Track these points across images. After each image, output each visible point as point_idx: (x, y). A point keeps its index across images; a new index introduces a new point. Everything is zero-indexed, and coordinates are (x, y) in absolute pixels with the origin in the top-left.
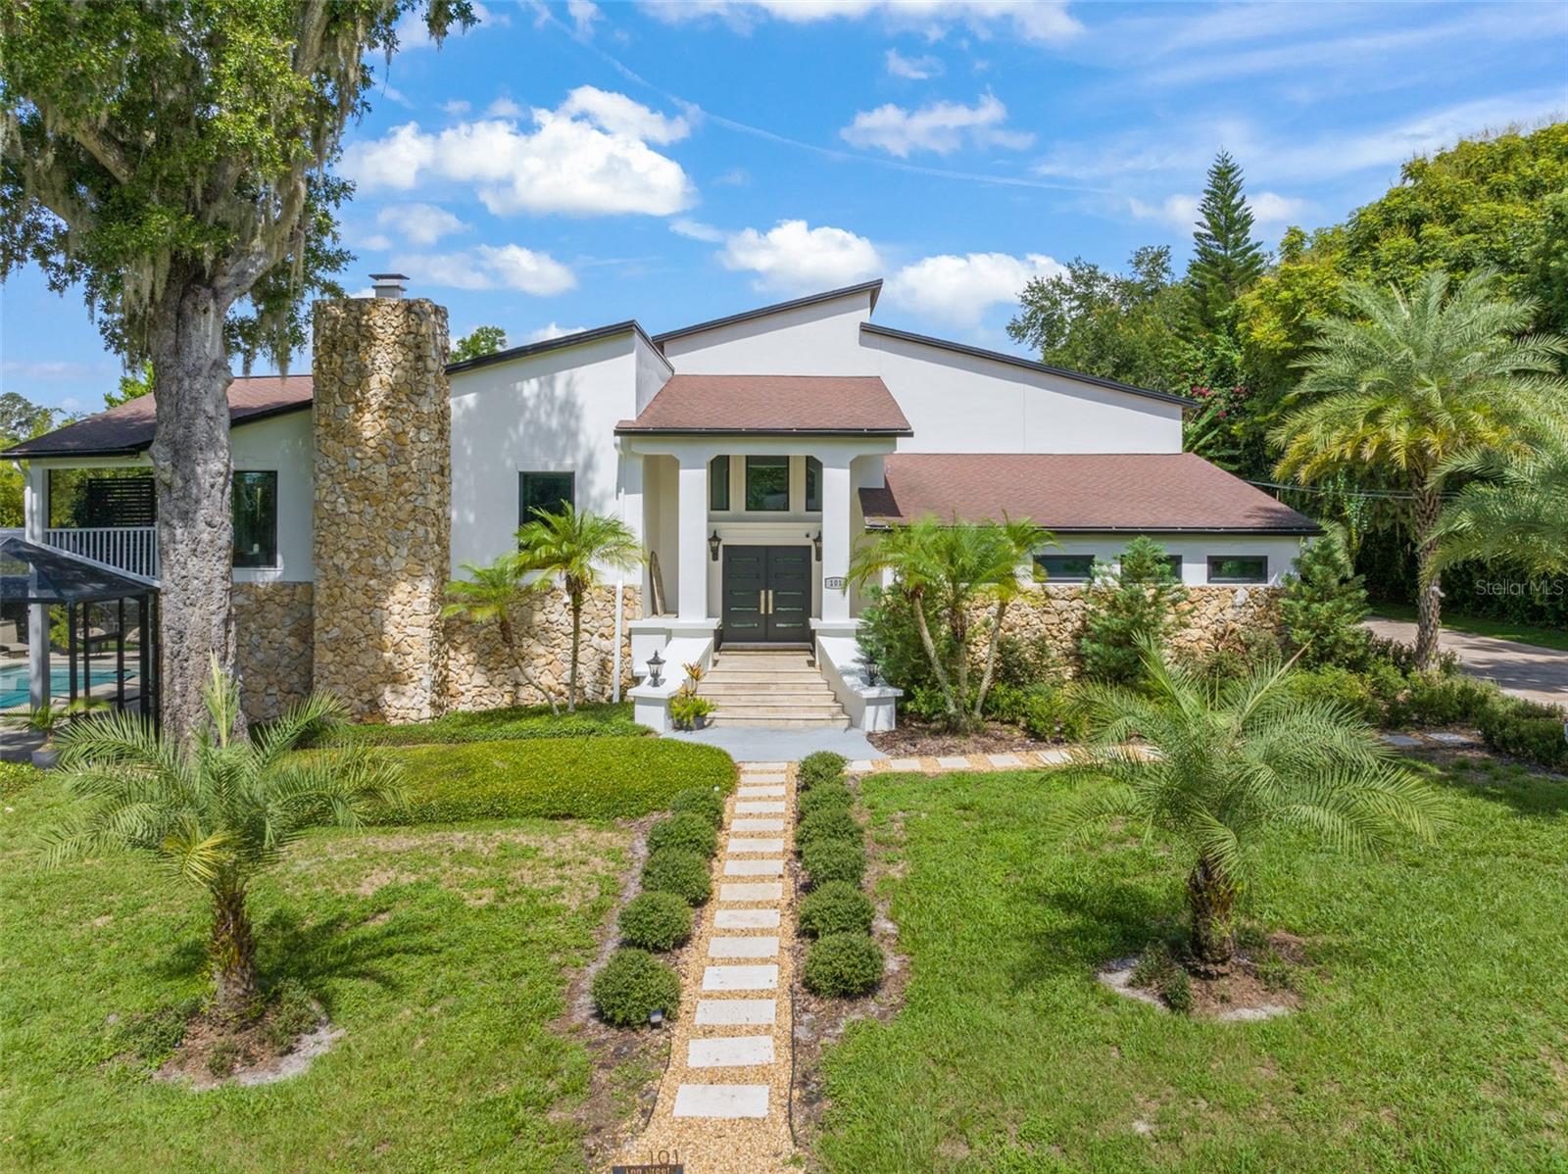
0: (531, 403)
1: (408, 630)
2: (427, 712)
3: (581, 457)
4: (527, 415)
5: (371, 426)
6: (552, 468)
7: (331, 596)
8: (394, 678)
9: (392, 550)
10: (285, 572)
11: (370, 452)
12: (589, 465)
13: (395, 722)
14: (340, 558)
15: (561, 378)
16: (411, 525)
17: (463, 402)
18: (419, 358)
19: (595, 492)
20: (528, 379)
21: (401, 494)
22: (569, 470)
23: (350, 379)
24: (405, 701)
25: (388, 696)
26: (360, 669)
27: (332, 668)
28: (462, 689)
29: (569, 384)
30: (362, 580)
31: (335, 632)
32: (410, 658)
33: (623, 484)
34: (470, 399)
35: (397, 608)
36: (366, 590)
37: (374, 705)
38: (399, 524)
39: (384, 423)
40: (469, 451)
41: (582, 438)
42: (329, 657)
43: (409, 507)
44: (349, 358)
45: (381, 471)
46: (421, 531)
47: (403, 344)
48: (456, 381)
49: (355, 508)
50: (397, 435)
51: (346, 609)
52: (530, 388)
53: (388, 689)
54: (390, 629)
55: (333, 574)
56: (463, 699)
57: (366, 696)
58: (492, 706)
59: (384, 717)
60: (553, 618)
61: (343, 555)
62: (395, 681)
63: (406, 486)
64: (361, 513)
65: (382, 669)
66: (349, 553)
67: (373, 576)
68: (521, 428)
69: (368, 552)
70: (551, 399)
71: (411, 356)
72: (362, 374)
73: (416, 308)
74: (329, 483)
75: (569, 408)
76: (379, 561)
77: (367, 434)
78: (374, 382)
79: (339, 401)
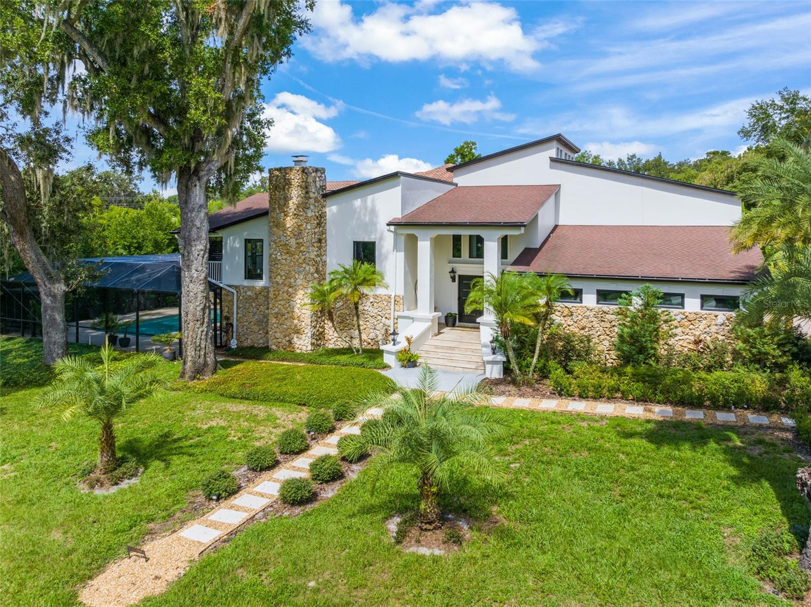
0: (358, 210)
1: (303, 311)
2: (310, 348)
3: (378, 235)
4: (356, 215)
5: (290, 222)
6: (366, 240)
7: (275, 294)
8: (298, 332)
9: (297, 276)
10: (266, 283)
11: (289, 233)
12: (381, 239)
13: (298, 351)
14: (278, 279)
15: (370, 198)
16: (304, 265)
17: (332, 209)
18: (307, 193)
19: (384, 251)
20: (357, 199)
21: (301, 251)
22: (373, 241)
23: (282, 202)
24: (301, 342)
25: (295, 340)
26: (285, 326)
27: (275, 325)
28: (330, 338)
29: (373, 201)
30: (286, 288)
31: (276, 310)
32: (303, 323)
33: (396, 247)
34: (334, 208)
35: (299, 301)
36: (287, 292)
37: (290, 342)
38: (300, 265)
39: (294, 221)
40: (334, 232)
41: (378, 226)
42: (274, 320)
43: (303, 257)
44: (281, 193)
45: (293, 242)
46: (307, 268)
47: (301, 187)
48: (329, 201)
49: (283, 257)
50: (299, 226)
51: (280, 300)
52: (358, 203)
53: (295, 336)
54: (296, 310)
55: (275, 285)
56: (331, 342)
57: (287, 339)
58: (342, 347)
59: (294, 348)
60: (366, 308)
61: (279, 277)
62: (298, 333)
63: (302, 248)
64: (286, 259)
65: (293, 327)
66: (281, 276)
67: (290, 287)
68: (354, 222)
69: (288, 277)
70: (366, 208)
71: (304, 192)
72: (287, 199)
73: (306, 171)
74: (274, 246)
75: (373, 212)
76: (292, 280)
77: (288, 226)
78: (291, 202)
79: (278, 212)
